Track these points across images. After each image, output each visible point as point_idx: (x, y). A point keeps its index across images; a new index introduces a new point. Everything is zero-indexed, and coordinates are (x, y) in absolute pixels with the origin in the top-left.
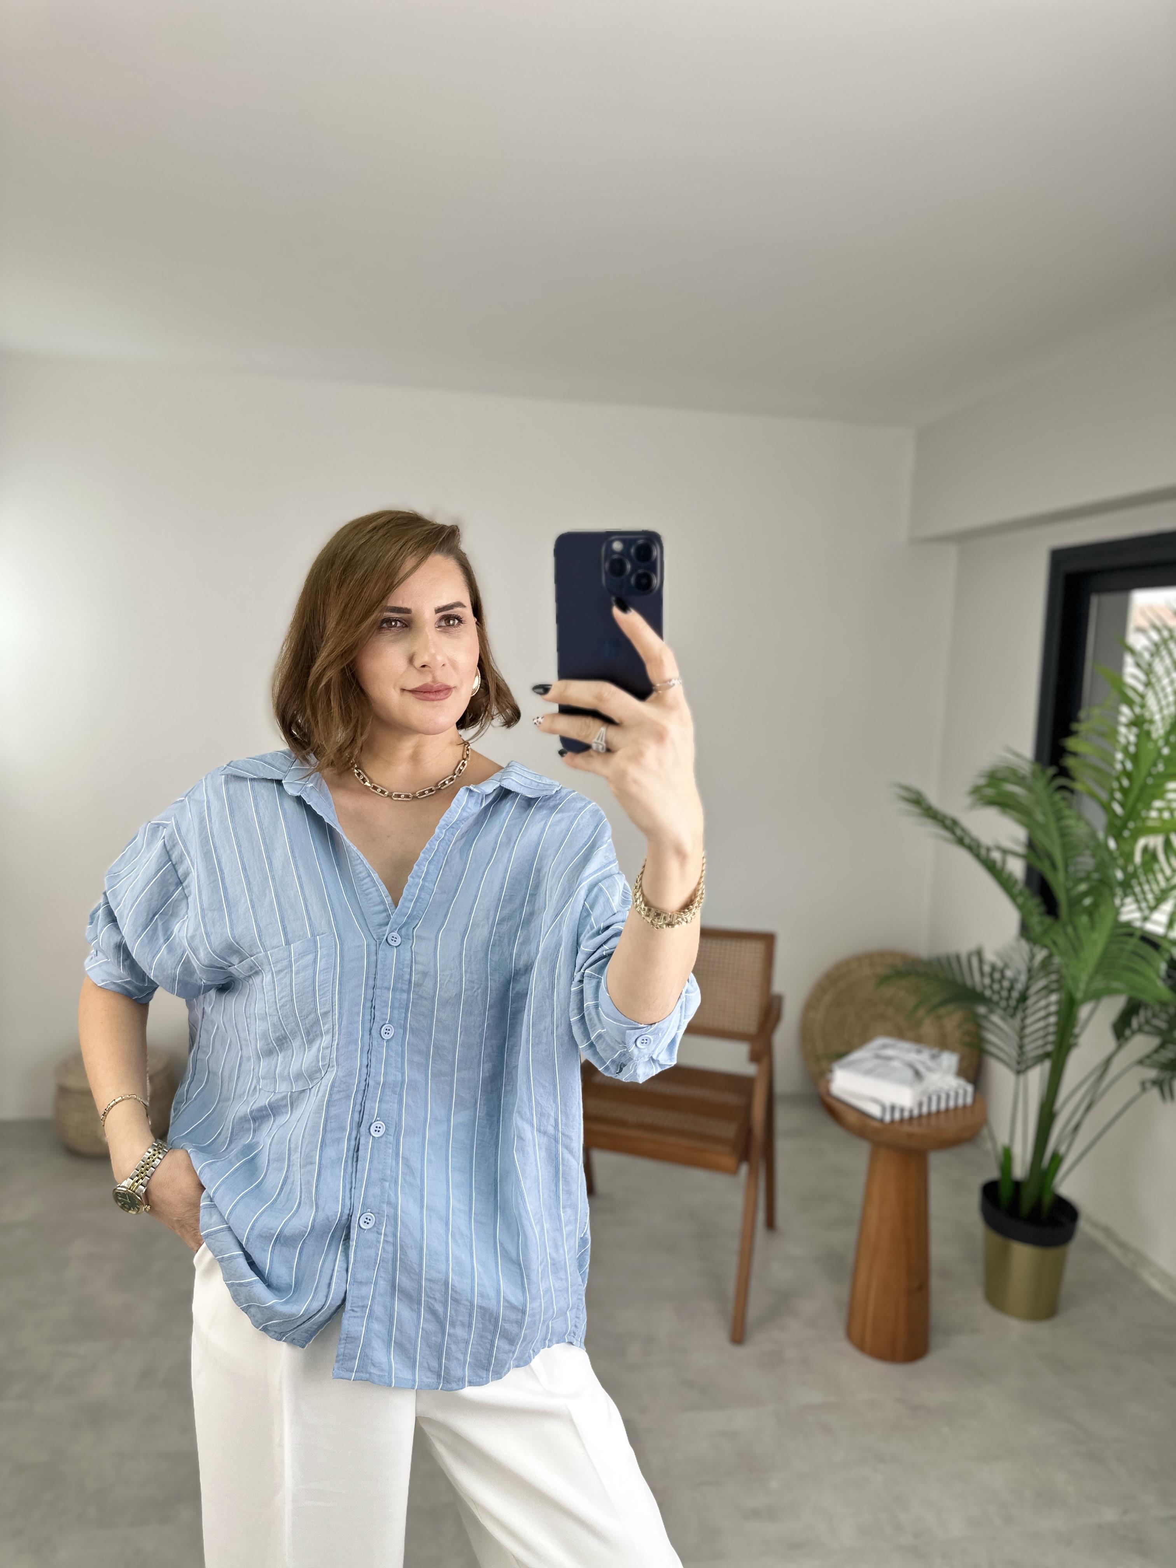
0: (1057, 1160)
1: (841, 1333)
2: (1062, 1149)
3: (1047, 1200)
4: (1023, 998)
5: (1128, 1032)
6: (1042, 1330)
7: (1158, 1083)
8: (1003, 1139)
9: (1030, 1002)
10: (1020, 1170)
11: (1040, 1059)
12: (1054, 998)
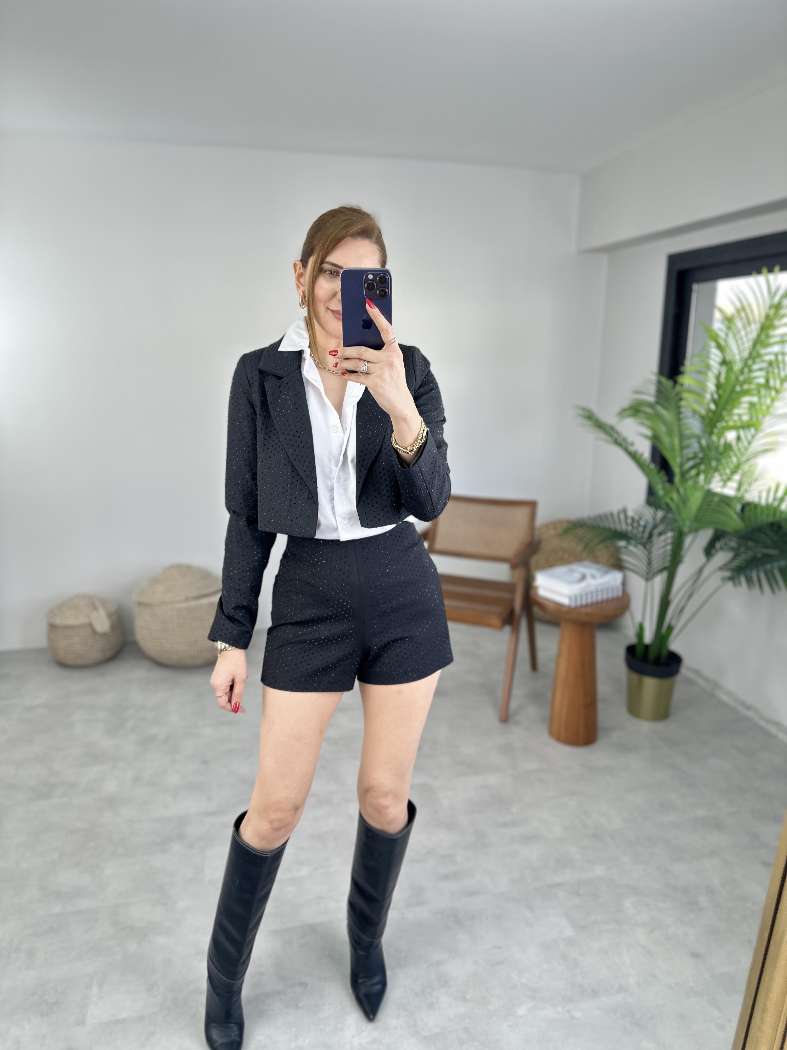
0: (670, 629)
1: (545, 732)
2: (673, 622)
3: (664, 653)
4: (651, 536)
5: (713, 551)
6: (660, 726)
7: (731, 578)
8: (638, 618)
9: (655, 539)
10: (648, 638)
11: (661, 571)
12: (670, 534)
